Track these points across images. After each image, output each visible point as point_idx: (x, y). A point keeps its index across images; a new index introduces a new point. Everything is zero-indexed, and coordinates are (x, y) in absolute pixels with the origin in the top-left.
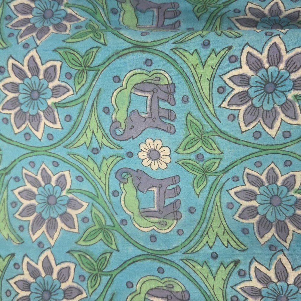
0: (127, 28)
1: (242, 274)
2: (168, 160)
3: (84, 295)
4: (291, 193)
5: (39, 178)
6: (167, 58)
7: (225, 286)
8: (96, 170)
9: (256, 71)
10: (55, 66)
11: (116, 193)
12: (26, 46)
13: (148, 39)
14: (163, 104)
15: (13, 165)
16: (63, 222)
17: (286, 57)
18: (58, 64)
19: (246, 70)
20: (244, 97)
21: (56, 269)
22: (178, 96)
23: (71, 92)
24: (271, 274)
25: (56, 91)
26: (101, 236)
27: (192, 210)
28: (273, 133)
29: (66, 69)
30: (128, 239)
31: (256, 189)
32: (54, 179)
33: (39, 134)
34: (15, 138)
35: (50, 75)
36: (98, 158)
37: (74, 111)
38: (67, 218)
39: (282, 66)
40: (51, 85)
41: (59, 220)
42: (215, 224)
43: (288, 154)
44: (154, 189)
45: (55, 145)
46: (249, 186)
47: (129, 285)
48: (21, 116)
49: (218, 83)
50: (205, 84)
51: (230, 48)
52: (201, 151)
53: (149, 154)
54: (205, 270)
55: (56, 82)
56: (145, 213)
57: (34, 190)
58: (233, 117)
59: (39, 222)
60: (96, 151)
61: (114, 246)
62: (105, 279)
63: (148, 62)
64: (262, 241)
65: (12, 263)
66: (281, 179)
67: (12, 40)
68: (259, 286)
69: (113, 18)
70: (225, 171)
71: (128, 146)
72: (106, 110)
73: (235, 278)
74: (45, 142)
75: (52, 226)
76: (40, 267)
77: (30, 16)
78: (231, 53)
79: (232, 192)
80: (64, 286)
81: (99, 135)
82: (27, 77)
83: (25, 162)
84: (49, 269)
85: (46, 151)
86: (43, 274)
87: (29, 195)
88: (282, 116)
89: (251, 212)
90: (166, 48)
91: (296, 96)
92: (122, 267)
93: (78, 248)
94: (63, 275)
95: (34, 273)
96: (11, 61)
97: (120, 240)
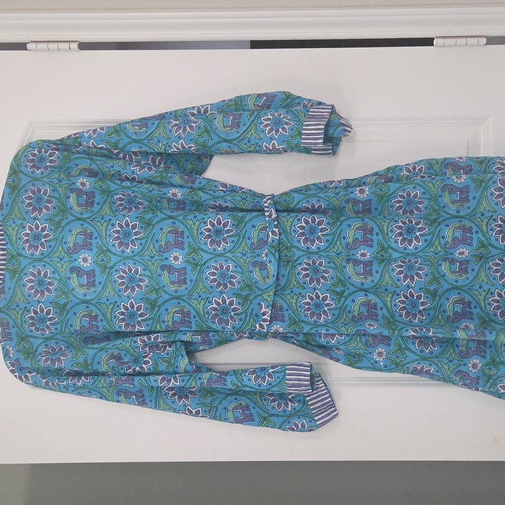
0: (165, 209)
1: (210, 302)
2: (181, 260)
3: (148, 316)
4: (229, 272)
5: (127, 270)
6: (181, 222)
7: (204, 307)
8: (152, 266)
9: (213, 227)
10: (136, 224)
11: (160, 275)
12: (124, 216)
13: (173, 214)
14: (180, 239)
15: (115, 264)
16: (137, 288)
17: (223, 222)
18: (138, 223)
19: (209, 227)
20: (209, 236)
21: (136, 306)
22: (185, 236)
23: (142, 234)
24: (220, 301)
25: (136, 234)
26: (154, 292)
27: (191, 281)
28: (220, 249)
29: (141, 225)
30: (166, 292)
31: (216, 272)
32: (133, 270)
33: (128, 251)
34: (117, 253)
35: (134, 227)
36: (153, 260)
37: (143, 242)
38: (139, 286)
39: (221, 226)
40: (134, 231)
41: (136, 287)
42: (200, 285)
43: (226, 257)
44: (176, 273)
45: (135, 256)
46: (213, 270)
47: (167, 310)
48: (121, 244)
49: (200, 231)
50: (195, 232)
51: (204, 219)
52: (194, 257)
53: (174, 258)
54: (196, 302)
55: (136, 230)
56: (173, 283)
57: (124, 275)
58: (206, 244)
59: (127, 288)
60: (152, 257)
61: (160, 295)
62: (157, 309)
63: (174, 223)
64: (218, 290)
65: (116, 305)
66: (225, 267)
67: (118, 213)
68: (216, 306)
69: (159, 204)
70: (204, 264)
71: (165, 255)
72: (157, 241)
73: (207, 304)
74: (131, 254)
75: (133, 289)
76: (129, 306)
77: (123, 202)
78: (204, 221)
79: (207, 273)
80: (139, 313)
81: (154, 251)
82: (124, 228)
83: (121, 263)
84: (132, 306)
85: (131, 258)
86: (130, 309)
87: (122, 277)
88: (223, 243)
89: (214, 280)
90: (180, 218)
91: (227, 236)
92: (163, 303)
93: (145, 297)
94: (139, 308)
95: (126, 308)
96: (118, 221)
97: (163, 293)
